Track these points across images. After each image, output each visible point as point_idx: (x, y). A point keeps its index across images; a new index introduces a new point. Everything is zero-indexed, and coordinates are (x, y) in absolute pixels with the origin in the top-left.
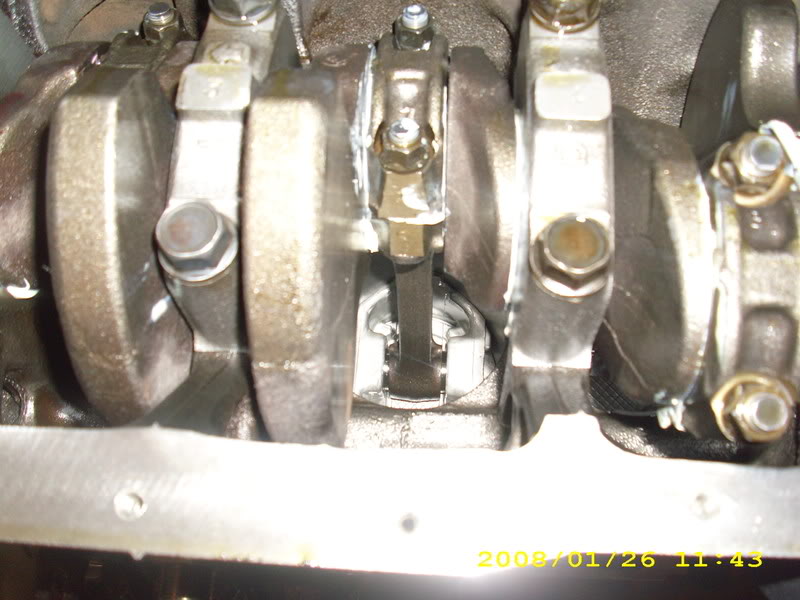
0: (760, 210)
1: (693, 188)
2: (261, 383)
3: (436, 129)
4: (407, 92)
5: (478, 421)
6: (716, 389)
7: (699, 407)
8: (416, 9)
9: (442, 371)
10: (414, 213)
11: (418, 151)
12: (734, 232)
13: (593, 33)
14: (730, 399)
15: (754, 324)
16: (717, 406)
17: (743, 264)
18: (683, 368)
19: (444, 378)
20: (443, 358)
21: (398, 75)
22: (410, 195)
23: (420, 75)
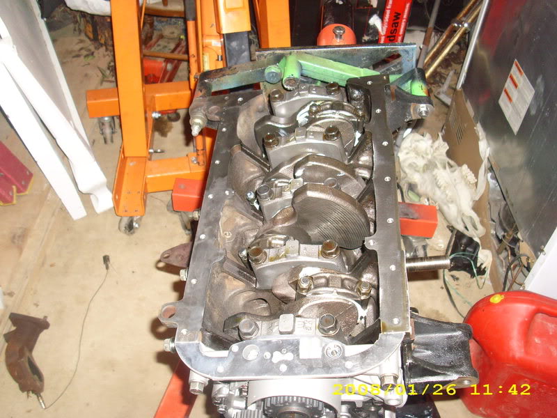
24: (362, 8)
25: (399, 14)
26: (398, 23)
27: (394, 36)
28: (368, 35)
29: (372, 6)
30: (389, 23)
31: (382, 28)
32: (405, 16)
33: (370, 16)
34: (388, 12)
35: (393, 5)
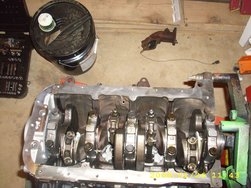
0: (193, 145)
1: (186, 143)
2: (137, 165)
3: (155, 130)
4: (151, 125)
5: (160, 168)
6: (188, 165)
7: (187, 167)
8: (152, 110)
9: (153, 158)
10: (152, 140)
11: (153, 133)
12: (189, 148)
13: (175, 121)
14: (189, 166)
15: (192, 158)
16: (188, 167)
17: (190, 152)
18: (185, 163)
19: (154, 160)
20: (154, 156)
21: (150, 122)
22: (152, 139)
23: (153, 122)
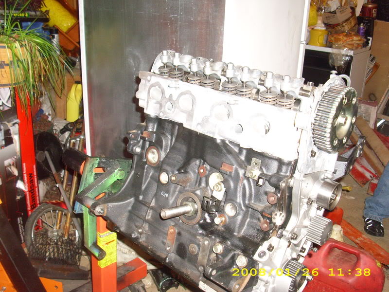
24: (10, 179)
25: (31, 174)
26: (32, 180)
27: (33, 189)
28: (18, 196)
29: (15, 175)
30: (28, 182)
31: (25, 187)
32: (35, 174)
33: (16, 182)
34: (25, 175)
35: (27, 170)
